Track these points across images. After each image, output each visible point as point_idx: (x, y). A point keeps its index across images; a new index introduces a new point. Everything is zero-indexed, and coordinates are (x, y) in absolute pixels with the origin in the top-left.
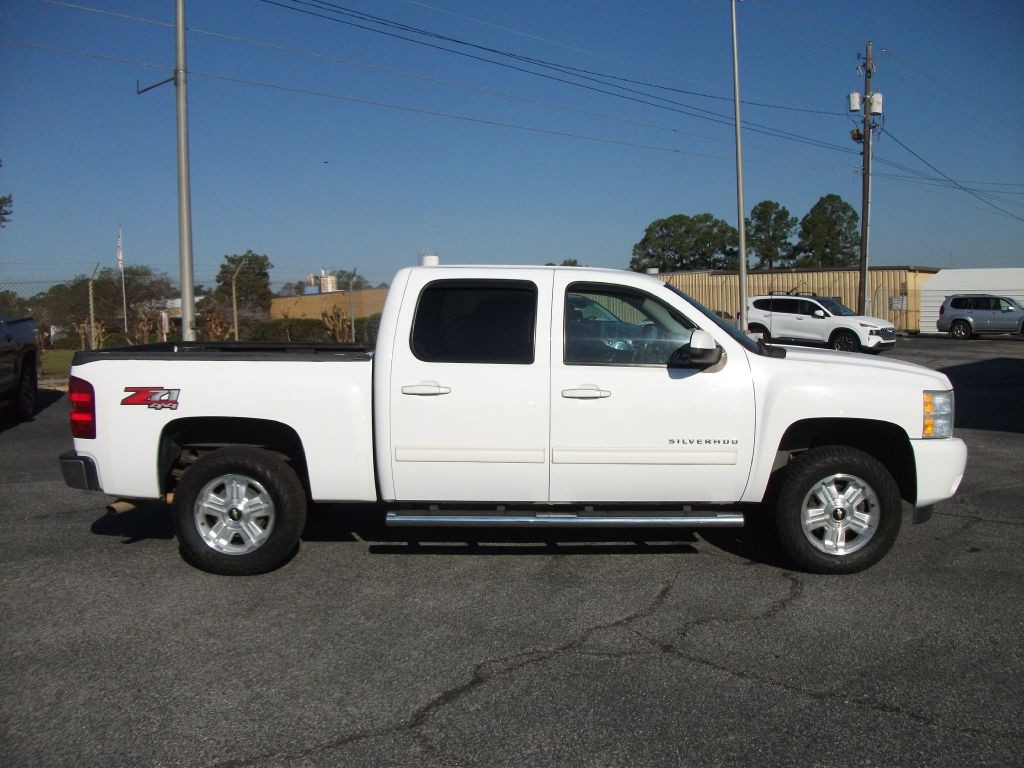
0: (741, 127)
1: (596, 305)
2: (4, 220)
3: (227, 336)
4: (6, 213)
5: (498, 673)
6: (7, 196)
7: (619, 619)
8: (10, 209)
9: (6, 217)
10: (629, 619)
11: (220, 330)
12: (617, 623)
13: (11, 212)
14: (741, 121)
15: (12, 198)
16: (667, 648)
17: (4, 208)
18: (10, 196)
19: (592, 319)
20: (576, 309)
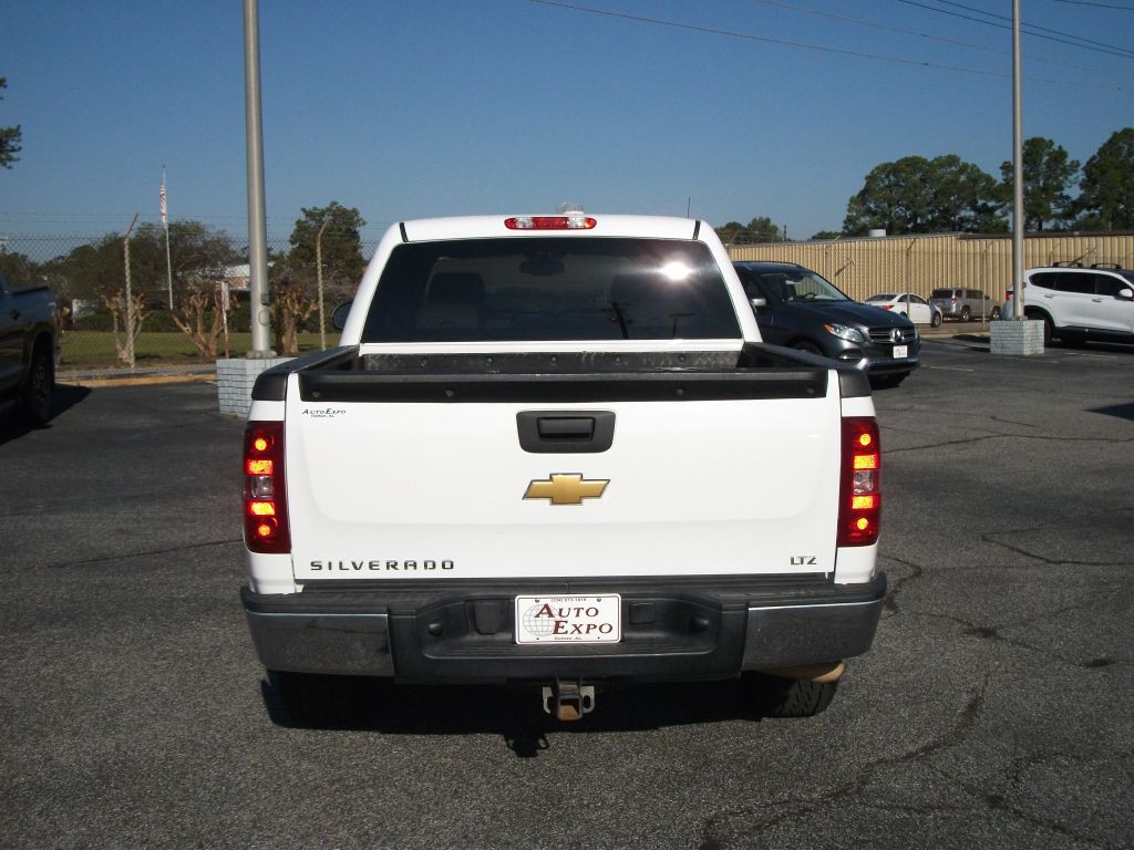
0: (1021, 31)
1: (815, 277)
2: (10, 159)
3: (307, 316)
4: (13, 150)
5: (742, 834)
6: (14, 127)
7: (912, 748)
8: (20, 144)
9: (14, 155)
10: (928, 749)
11: (297, 307)
12: (910, 756)
13: (20, 148)
14: (1021, 23)
15: (21, 130)
16: (994, 801)
17: (12, 143)
18: (19, 126)
19: (809, 296)
20: (789, 282)
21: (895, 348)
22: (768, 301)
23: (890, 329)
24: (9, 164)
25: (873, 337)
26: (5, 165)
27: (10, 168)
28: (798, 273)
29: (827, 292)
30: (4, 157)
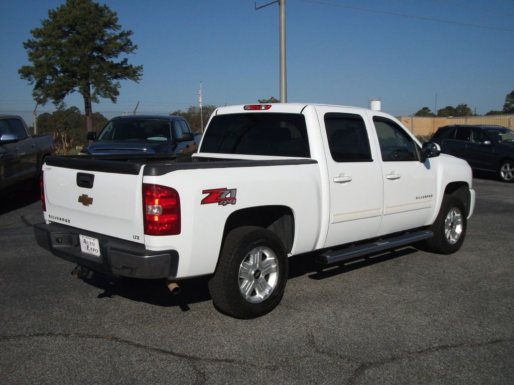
1: (511, 132)
2: (138, 79)
4: (139, 75)
6: (140, 65)
8: (142, 73)
9: (140, 77)
13: (142, 75)
15: (143, 67)
17: (139, 72)
18: (142, 65)
19: (510, 140)
20: (500, 134)
22: (492, 142)
24: (138, 81)
26: (136, 81)
27: (138, 83)
28: (504, 130)
30: (136, 78)
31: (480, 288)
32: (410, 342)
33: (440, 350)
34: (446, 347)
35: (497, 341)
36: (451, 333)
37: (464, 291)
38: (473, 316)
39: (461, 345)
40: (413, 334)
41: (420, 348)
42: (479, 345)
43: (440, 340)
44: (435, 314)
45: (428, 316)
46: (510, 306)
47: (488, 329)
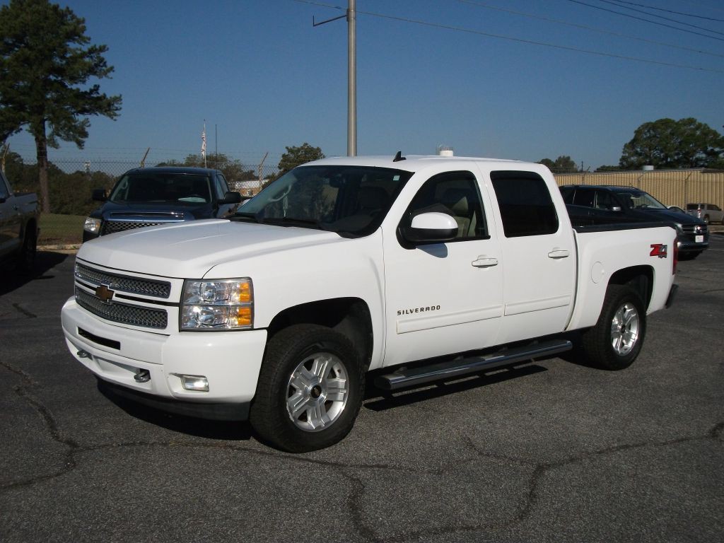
1: (647, 195)
2: (116, 115)
4: (117, 109)
6: (118, 95)
8: (121, 106)
9: (117, 112)
13: (121, 108)
15: (122, 98)
17: (116, 105)
18: (121, 96)
19: (644, 206)
20: (632, 198)
21: (697, 237)
22: (622, 208)
23: (693, 226)
24: (115, 118)
25: (684, 230)
26: (112, 118)
27: (115, 120)
28: (638, 193)
29: (653, 204)
30: (112, 113)
31: (646, 385)
32: (585, 442)
33: (622, 450)
34: (627, 447)
35: (682, 440)
36: (628, 433)
37: (628, 388)
38: (648, 414)
39: (644, 444)
40: (586, 435)
41: (598, 448)
42: (664, 444)
43: (619, 440)
44: (602, 414)
45: (595, 415)
46: (686, 403)
47: (668, 427)
